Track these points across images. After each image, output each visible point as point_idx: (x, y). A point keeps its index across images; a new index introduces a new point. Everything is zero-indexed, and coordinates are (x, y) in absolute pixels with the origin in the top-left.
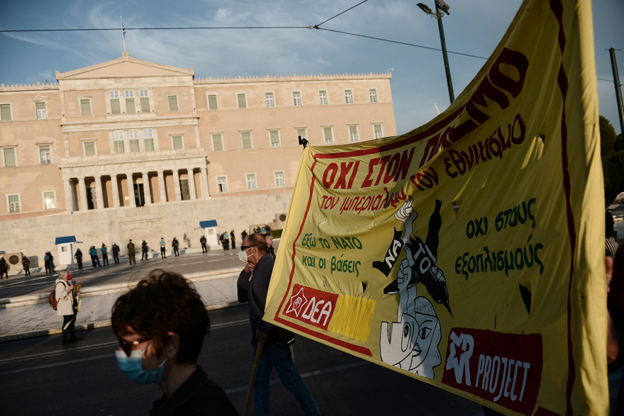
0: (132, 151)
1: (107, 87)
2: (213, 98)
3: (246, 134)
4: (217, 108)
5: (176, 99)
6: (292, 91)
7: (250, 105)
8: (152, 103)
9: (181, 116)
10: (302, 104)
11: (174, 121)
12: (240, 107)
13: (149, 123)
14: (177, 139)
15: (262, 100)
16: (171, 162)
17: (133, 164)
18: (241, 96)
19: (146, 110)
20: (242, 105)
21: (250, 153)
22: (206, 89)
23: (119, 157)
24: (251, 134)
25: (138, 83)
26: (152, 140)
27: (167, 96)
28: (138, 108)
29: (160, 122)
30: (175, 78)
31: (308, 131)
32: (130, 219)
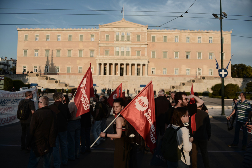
0: (121, 55)
1: (116, 31)
2: (154, 37)
3: (165, 52)
4: (155, 41)
5: (140, 37)
6: (186, 36)
7: (168, 41)
8: (131, 38)
9: (141, 43)
10: (190, 42)
11: (138, 45)
12: (164, 41)
13: (129, 45)
14: (138, 52)
15: (173, 39)
16: (135, 61)
17: (121, 60)
18: (165, 37)
19: (128, 40)
20: (165, 40)
21: (166, 60)
22: (152, 34)
23: (117, 57)
24: (167, 53)
25: (127, 30)
26: (129, 52)
27: (137, 35)
28: (125, 39)
29: (133, 45)
30: (140, 29)
31: (191, 53)
32: (116, 80)
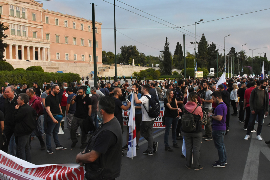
0: (18, 35)
1: (10, 3)
2: (47, 18)
3: (58, 36)
4: (48, 23)
5: (35, 15)
6: (73, 22)
7: (59, 25)
8: (27, 15)
9: (37, 24)
10: (76, 28)
11: (34, 25)
12: (56, 24)
13: (25, 24)
14: (35, 33)
15: (63, 24)
18: (57, 20)
19: (24, 18)
20: (57, 24)
21: (58, 44)
22: (45, 14)
24: (59, 37)
25: (22, 5)
26: (26, 32)
27: (32, 13)
28: (21, 16)
29: (29, 24)
30: (36, 7)
31: (77, 39)
